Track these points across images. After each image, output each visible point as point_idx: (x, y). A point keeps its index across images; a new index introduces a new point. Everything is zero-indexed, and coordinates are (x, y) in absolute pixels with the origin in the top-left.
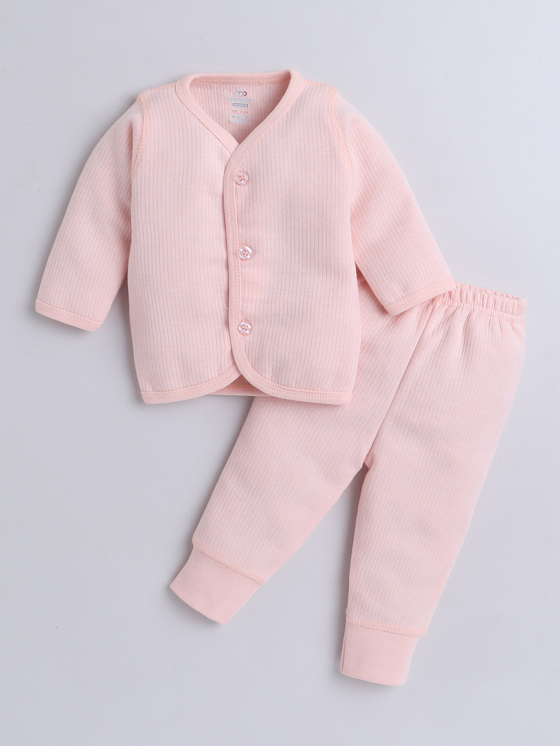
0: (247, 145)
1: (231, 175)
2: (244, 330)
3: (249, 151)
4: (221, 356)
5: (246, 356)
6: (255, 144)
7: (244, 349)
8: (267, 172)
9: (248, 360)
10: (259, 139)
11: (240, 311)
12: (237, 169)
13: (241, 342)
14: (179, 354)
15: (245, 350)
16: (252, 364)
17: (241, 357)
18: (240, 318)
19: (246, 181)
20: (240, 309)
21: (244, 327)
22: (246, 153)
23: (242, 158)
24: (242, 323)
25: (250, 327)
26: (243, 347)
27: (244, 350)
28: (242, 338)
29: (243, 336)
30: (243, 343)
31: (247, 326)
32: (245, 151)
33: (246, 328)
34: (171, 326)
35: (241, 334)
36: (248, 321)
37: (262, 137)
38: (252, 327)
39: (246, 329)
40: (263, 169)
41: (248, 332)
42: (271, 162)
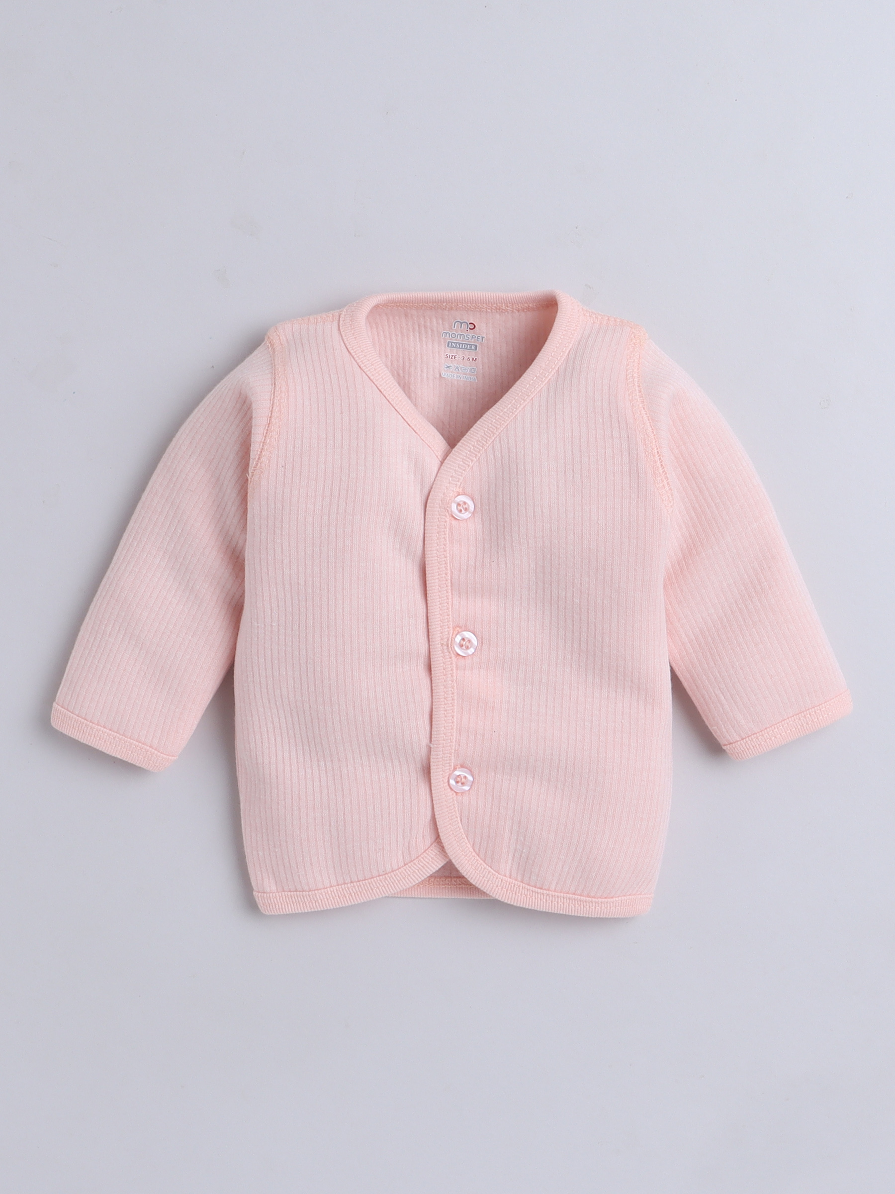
0: (473, 446)
1: (441, 501)
2: (460, 784)
3: (478, 458)
4: (411, 830)
5: (462, 830)
6: (488, 445)
7: (459, 818)
8: (510, 499)
9: (467, 839)
10: (495, 436)
11: (453, 751)
12: (453, 491)
13: (453, 807)
14: (332, 824)
15: (461, 820)
16: (473, 845)
17: (453, 833)
18: (453, 764)
19: (470, 512)
20: (454, 748)
21: (459, 779)
22: (472, 461)
23: (464, 470)
24: (457, 773)
25: (470, 778)
26: (458, 815)
27: (459, 821)
28: (455, 798)
29: (456, 794)
30: (457, 809)
31: (465, 777)
32: (469, 458)
33: (463, 780)
34: (319, 770)
35: (453, 792)
36: (467, 768)
37: (500, 431)
38: (473, 779)
39: (462, 782)
40: (503, 493)
41: (466, 788)
42: (518, 482)
